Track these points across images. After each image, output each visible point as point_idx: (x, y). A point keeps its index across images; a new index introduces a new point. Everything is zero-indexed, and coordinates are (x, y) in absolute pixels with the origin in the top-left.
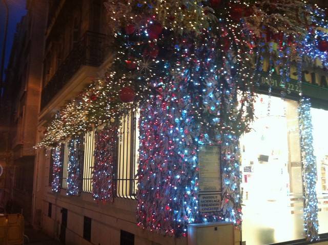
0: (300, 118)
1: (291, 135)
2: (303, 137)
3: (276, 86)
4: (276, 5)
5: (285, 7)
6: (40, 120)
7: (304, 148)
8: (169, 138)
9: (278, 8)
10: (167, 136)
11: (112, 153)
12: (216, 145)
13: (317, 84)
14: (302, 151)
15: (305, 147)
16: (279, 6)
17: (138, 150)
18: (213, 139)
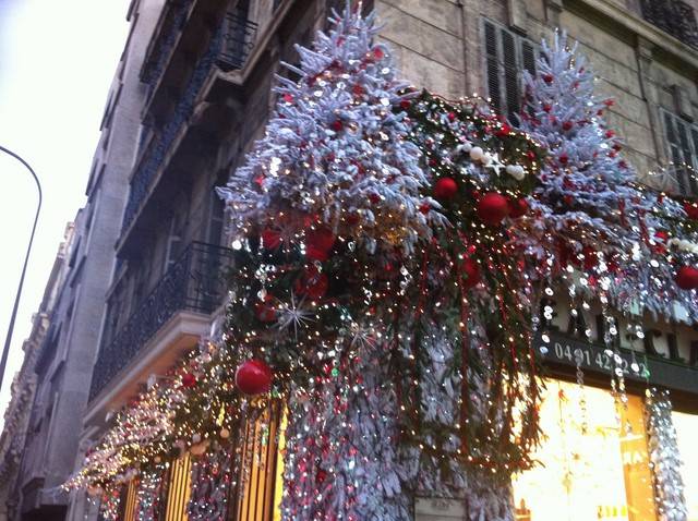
0: (649, 436)
1: (633, 474)
2: (660, 479)
3: (589, 363)
4: (576, 194)
5: (595, 200)
6: (86, 426)
7: (664, 507)
8: (346, 479)
9: (580, 200)
10: (343, 473)
11: (224, 510)
12: (456, 498)
13: (683, 360)
14: (659, 513)
15: (666, 503)
16: (582, 196)
17: (280, 506)
18: (451, 483)
